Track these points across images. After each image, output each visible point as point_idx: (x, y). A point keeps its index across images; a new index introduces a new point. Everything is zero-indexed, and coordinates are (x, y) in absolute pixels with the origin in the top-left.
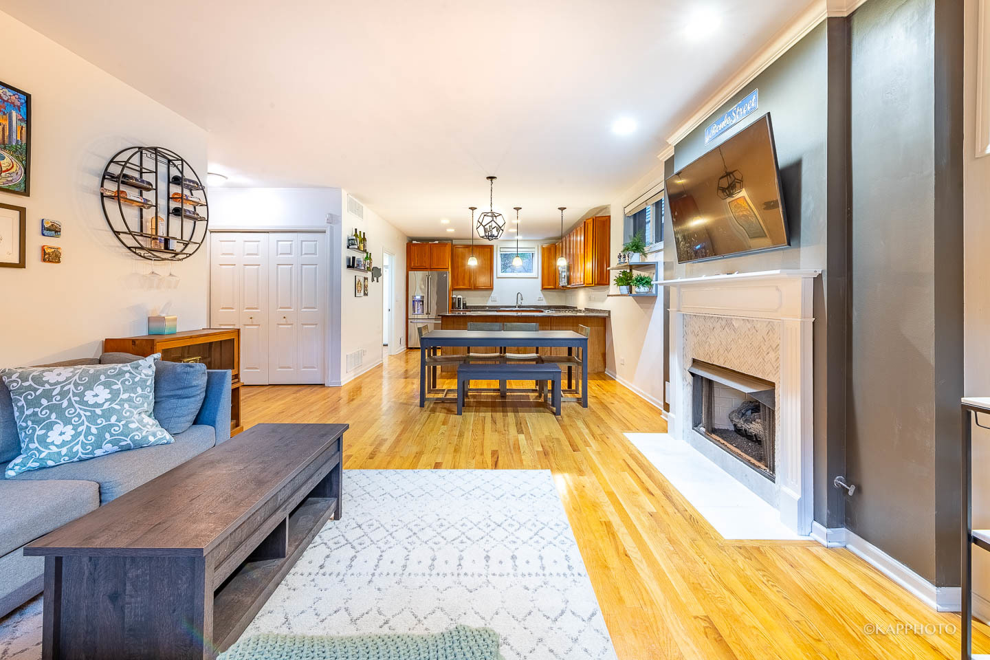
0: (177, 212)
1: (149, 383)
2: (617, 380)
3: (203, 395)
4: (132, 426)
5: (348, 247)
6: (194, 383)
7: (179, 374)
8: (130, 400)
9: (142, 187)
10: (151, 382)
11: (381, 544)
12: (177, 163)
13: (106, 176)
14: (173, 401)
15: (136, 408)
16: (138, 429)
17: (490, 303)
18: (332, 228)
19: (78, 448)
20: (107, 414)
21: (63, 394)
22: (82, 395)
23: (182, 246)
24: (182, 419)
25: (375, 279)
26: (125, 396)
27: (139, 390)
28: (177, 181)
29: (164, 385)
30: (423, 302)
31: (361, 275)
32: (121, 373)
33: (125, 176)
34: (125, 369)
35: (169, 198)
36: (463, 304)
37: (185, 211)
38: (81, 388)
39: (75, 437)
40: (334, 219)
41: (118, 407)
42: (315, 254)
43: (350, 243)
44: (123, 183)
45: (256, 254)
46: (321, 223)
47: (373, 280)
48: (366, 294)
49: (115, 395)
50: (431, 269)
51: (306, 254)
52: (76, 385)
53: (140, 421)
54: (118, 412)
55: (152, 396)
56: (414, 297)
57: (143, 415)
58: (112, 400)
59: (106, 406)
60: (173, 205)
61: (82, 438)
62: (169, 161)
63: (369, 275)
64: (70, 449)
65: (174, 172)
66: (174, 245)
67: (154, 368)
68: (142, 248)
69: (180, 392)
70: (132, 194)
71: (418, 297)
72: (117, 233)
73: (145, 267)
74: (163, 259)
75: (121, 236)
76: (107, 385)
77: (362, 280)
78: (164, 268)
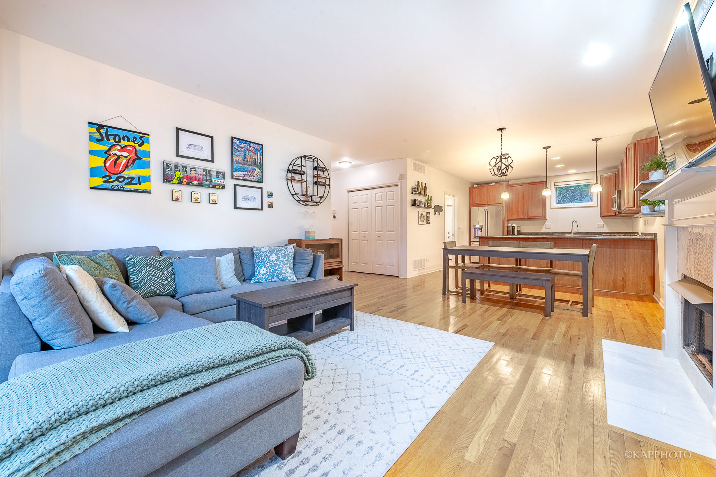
0: (316, 183)
1: (290, 256)
2: (660, 303)
3: (312, 264)
4: (283, 271)
5: (412, 193)
6: (307, 258)
7: (301, 253)
8: (283, 261)
9: (302, 174)
10: (292, 255)
11: (359, 345)
12: (316, 160)
13: (289, 171)
14: (300, 265)
15: (285, 265)
16: (285, 273)
17: (544, 230)
18: (401, 183)
19: (267, 277)
20: (276, 265)
21: (265, 256)
22: (269, 257)
23: (320, 199)
24: (302, 273)
25: (437, 213)
26: (281, 259)
27: (287, 258)
28: (316, 169)
29: (297, 258)
30: (482, 229)
31: (424, 211)
32: (281, 250)
33: (294, 170)
34: (283, 249)
35: (313, 177)
36: (518, 231)
37: (319, 182)
38: (269, 254)
39: (267, 272)
40: (402, 177)
41: (279, 263)
42: (393, 199)
43: (414, 191)
44: (294, 173)
45: (366, 202)
46: (396, 180)
47: (435, 214)
48: (427, 223)
49: (279, 258)
50: (489, 205)
51: (389, 199)
52: (268, 253)
53: (286, 270)
54: (279, 265)
55: (292, 261)
56: (475, 226)
57: (288, 268)
58: (277, 260)
59: (275, 262)
60: (315, 180)
61: (268, 273)
62: (313, 160)
63: (431, 211)
64: (265, 277)
65: (315, 164)
66: (314, 198)
67: (293, 250)
68: (301, 200)
69: (302, 261)
70: (297, 177)
71: (478, 226)
72: (293, 195)
73: (304, 209)
74: (311, 205)
75: (294, 196)
76: (277, 254)
77: (425, 214)
78: (311, 210)
